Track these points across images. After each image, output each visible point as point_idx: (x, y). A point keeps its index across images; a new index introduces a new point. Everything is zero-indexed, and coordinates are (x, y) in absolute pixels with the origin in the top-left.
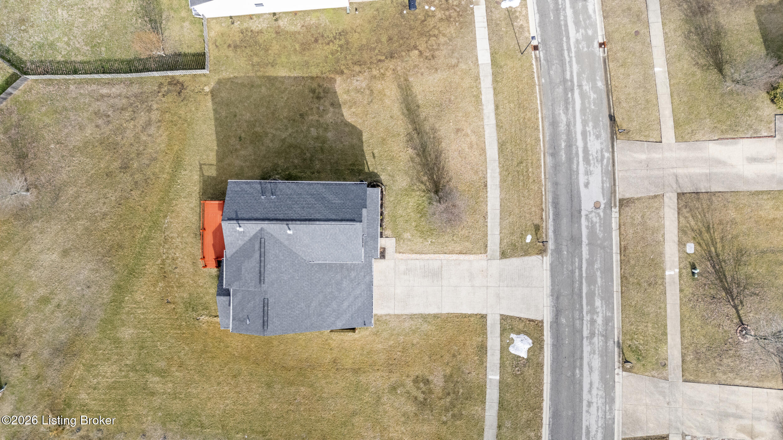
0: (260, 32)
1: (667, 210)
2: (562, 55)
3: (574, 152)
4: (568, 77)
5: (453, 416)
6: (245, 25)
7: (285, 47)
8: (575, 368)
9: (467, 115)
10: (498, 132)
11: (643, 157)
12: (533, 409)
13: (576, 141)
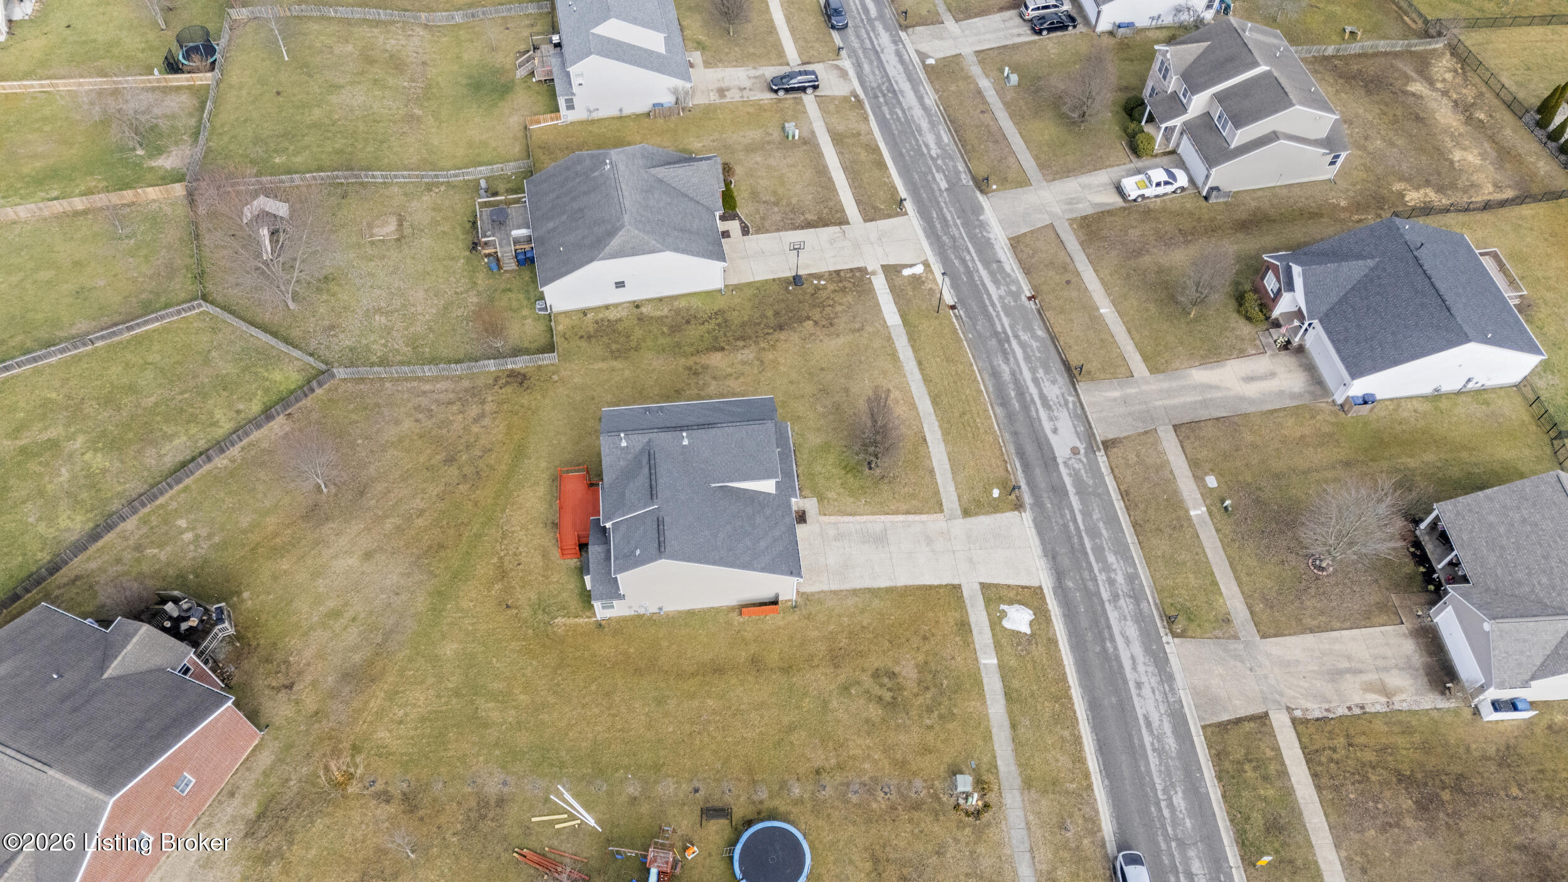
0: (620, 320)
1: (1165, 444)
2: (987, 311)
3: (1028, 399)
4: (999, 329)
5: (941, 717)
6: (601, 316)
7: (650, 332)
8: (1103, 641)
9: (884, 373)
10: (928, 387)
11: (1116, 394)
12: (1057, 699)
13: (1028, 388)
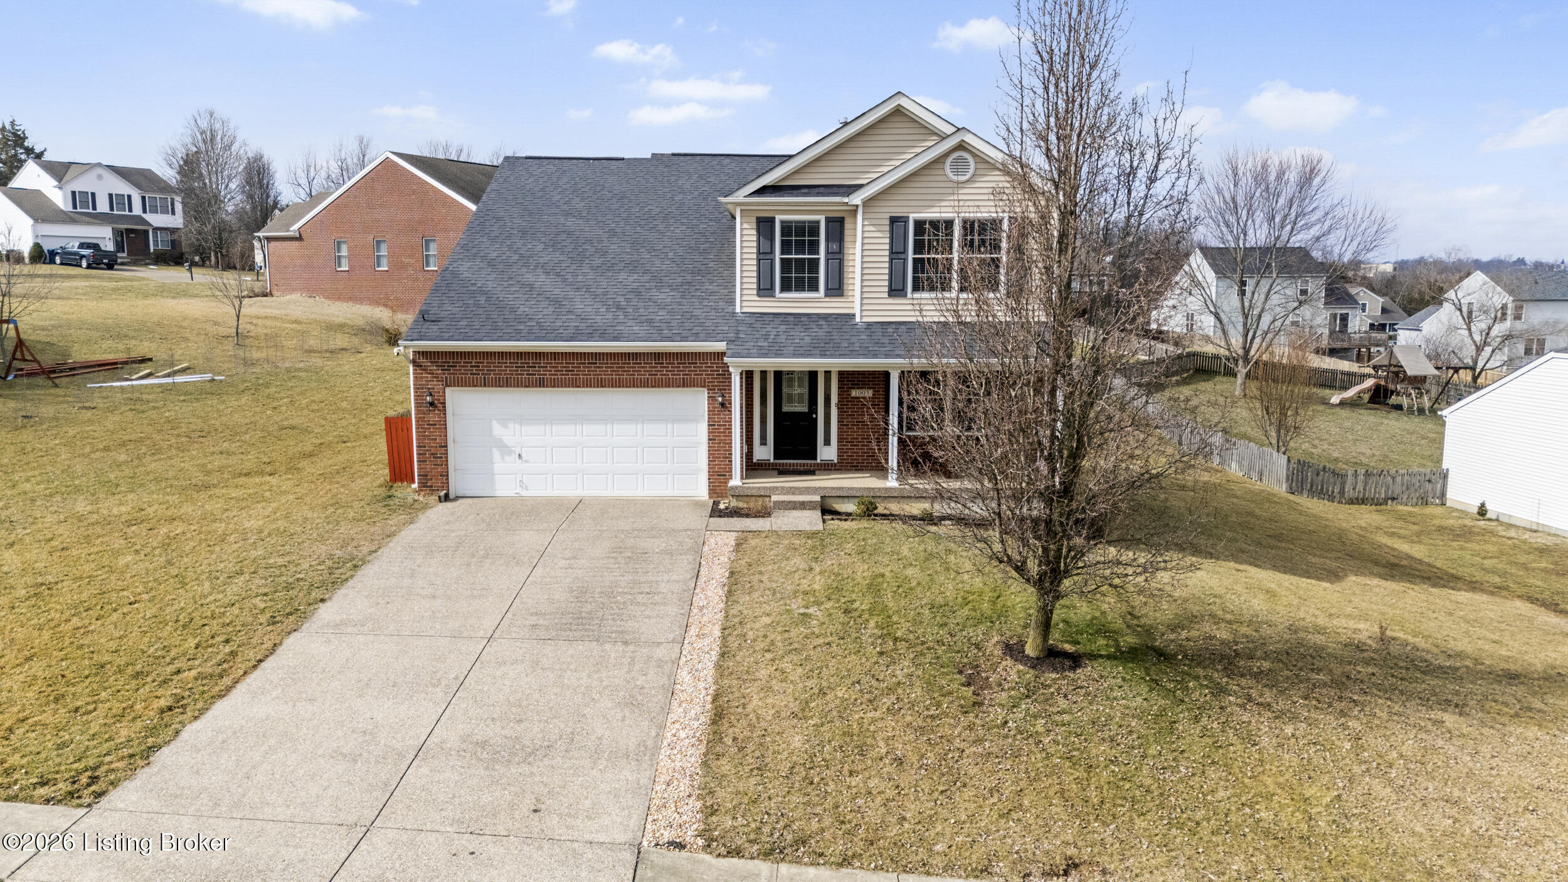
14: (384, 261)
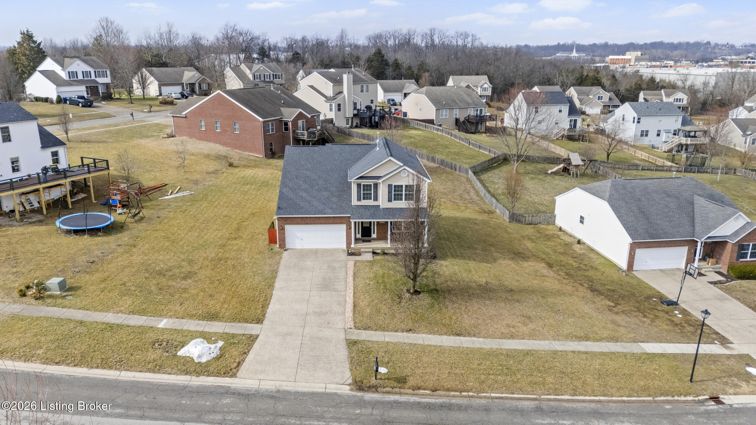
14: (219, 128)
